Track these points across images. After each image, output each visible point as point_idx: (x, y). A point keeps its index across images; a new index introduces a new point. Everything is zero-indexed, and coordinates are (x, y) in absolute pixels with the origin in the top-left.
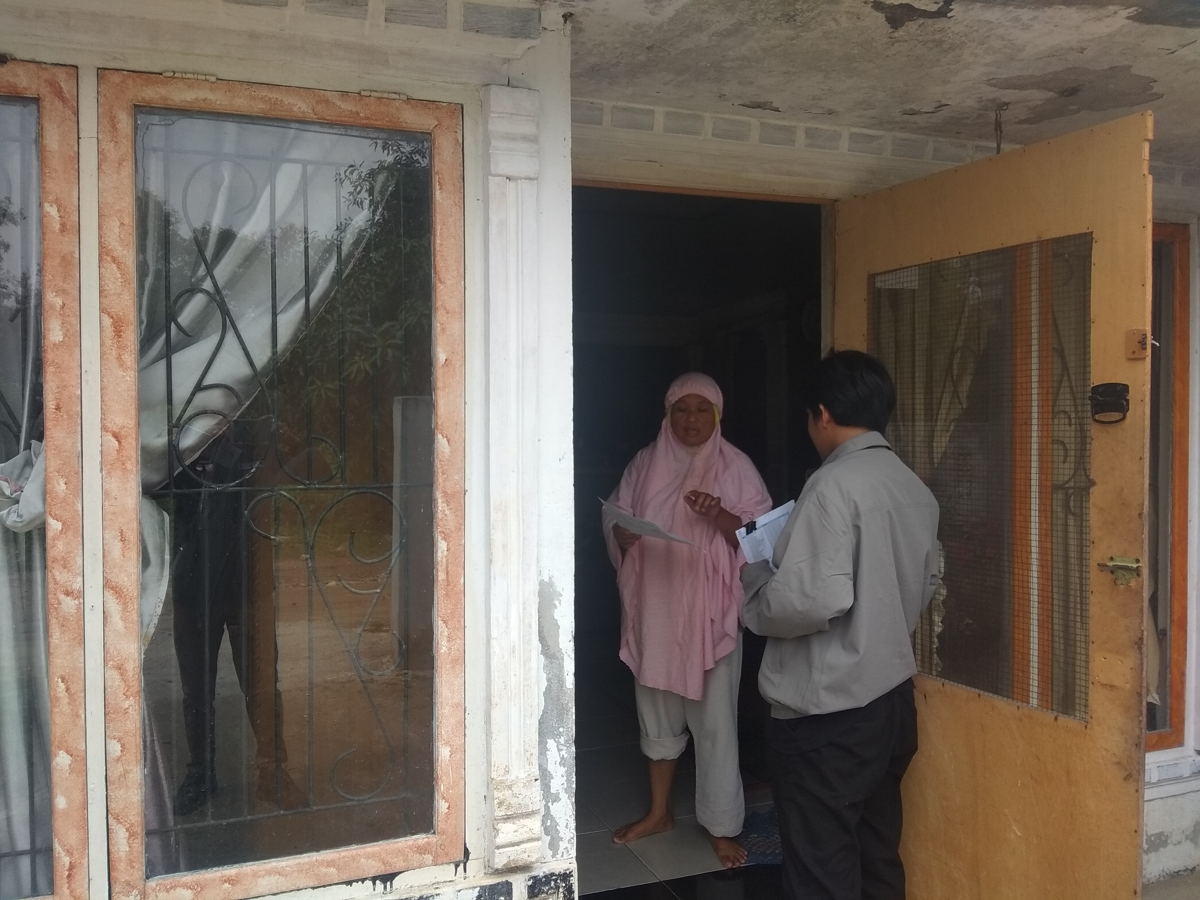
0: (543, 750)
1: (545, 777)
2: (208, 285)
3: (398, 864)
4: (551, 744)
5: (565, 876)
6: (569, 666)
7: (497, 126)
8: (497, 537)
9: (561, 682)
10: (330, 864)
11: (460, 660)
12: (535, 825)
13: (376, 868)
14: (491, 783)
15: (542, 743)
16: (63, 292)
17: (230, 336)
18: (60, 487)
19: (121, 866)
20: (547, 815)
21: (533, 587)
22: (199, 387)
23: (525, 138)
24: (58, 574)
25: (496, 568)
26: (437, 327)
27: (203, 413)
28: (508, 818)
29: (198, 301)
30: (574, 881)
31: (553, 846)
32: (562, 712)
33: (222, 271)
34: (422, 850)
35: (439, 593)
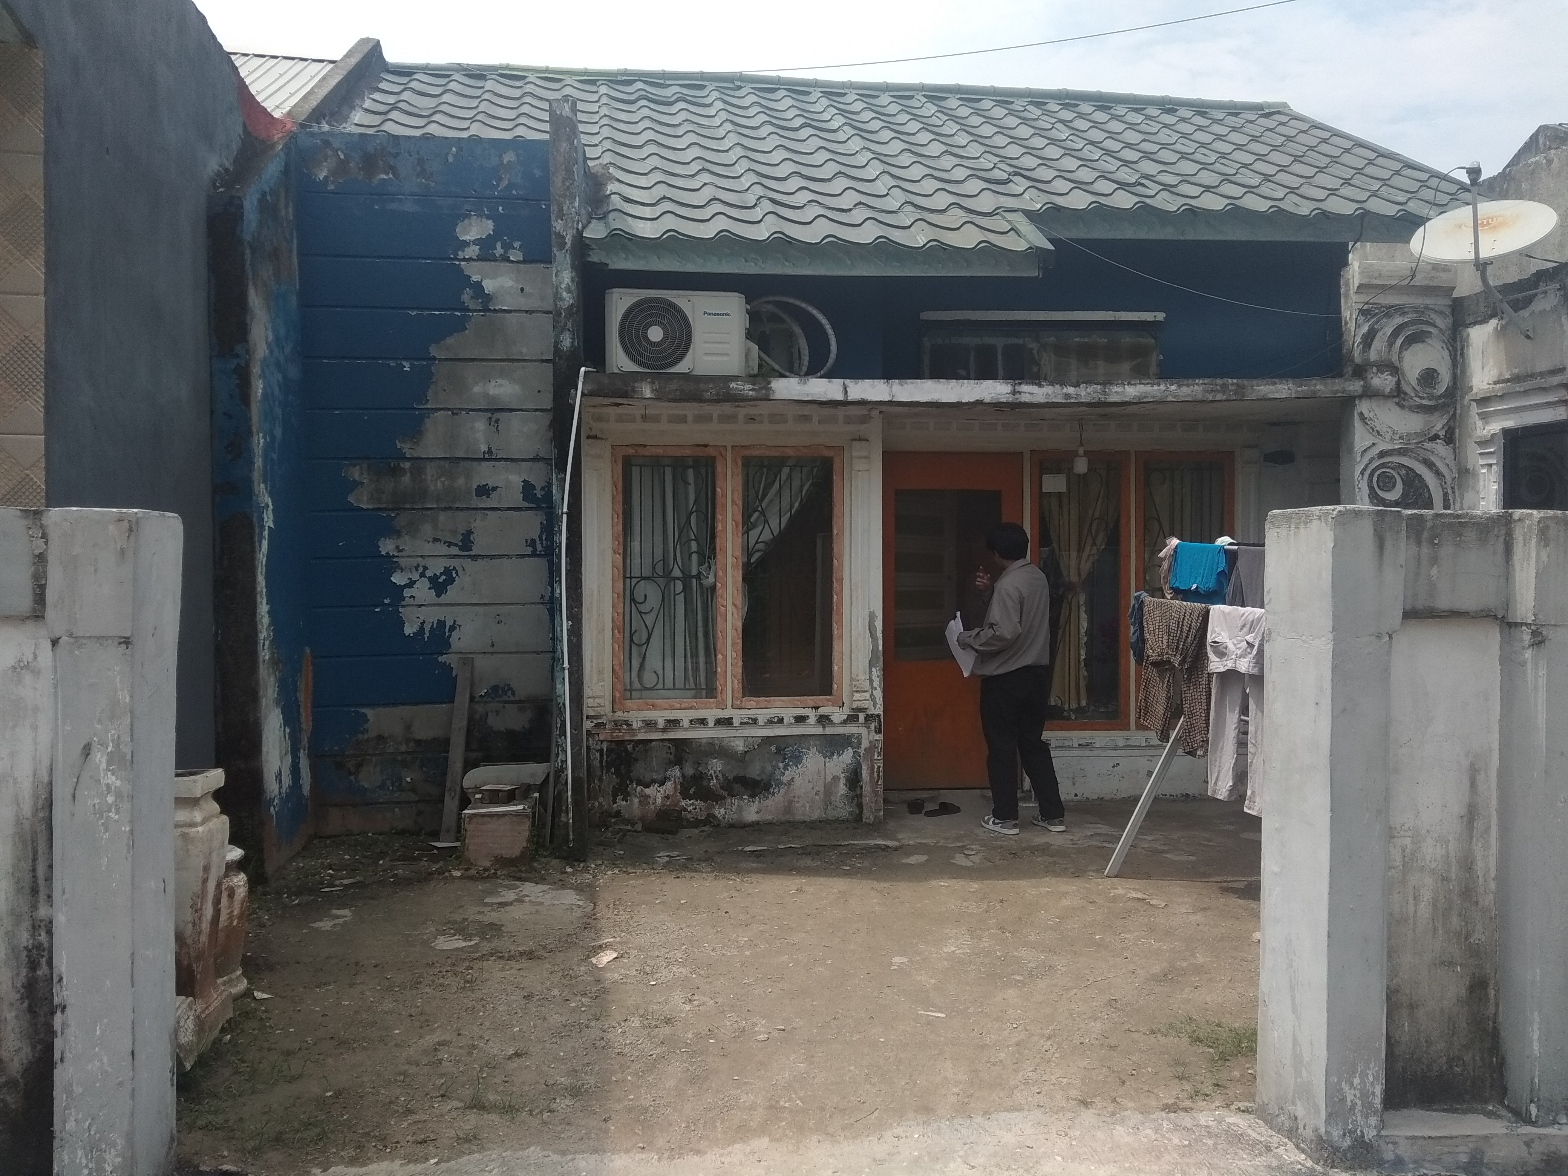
0: (870, 672)
1: (871, 681)
2: (760, 509)
3: (821, 704)
4: (874, 669)
5: (878, 716)
6: (880, 642)
7: (855, 454)
8: (854, 594)
9: (878, 649)
10: (798, 700)
11: (841, 637)
12: (867, 695)
13: (812, 704)
14: (852, 679)
15: (870, 668)
16: (722, 515)
17: (766, 525)
18: (720, 573)
19: (736, 692)
20: (872, 694)
21: (867, 613)
22: (757, 542)
23: (865, 457)
24: (720, 600)
25: (853, 605)
26: (834, 522)
27: (758, 551)
28: (857, 692)
29: (756, 515)
30: (882, 718)
31: (874, 706)
32: (878, 658)
33: (764, 504)
34: (828, 700)
35: (834, 613)
